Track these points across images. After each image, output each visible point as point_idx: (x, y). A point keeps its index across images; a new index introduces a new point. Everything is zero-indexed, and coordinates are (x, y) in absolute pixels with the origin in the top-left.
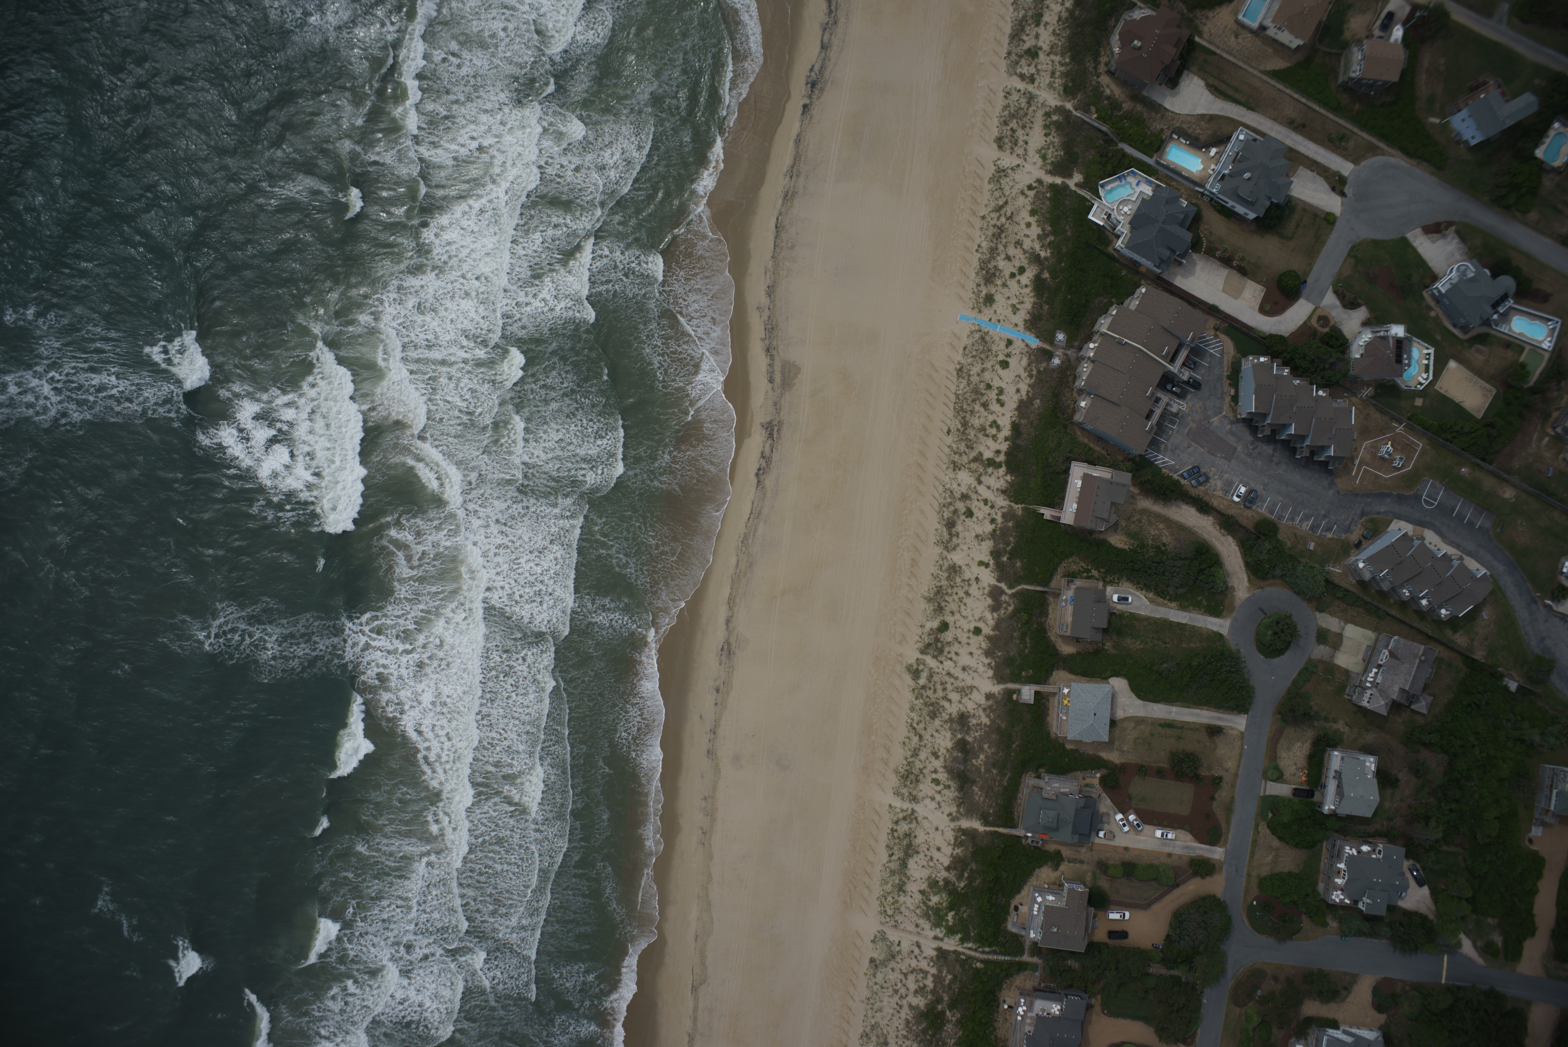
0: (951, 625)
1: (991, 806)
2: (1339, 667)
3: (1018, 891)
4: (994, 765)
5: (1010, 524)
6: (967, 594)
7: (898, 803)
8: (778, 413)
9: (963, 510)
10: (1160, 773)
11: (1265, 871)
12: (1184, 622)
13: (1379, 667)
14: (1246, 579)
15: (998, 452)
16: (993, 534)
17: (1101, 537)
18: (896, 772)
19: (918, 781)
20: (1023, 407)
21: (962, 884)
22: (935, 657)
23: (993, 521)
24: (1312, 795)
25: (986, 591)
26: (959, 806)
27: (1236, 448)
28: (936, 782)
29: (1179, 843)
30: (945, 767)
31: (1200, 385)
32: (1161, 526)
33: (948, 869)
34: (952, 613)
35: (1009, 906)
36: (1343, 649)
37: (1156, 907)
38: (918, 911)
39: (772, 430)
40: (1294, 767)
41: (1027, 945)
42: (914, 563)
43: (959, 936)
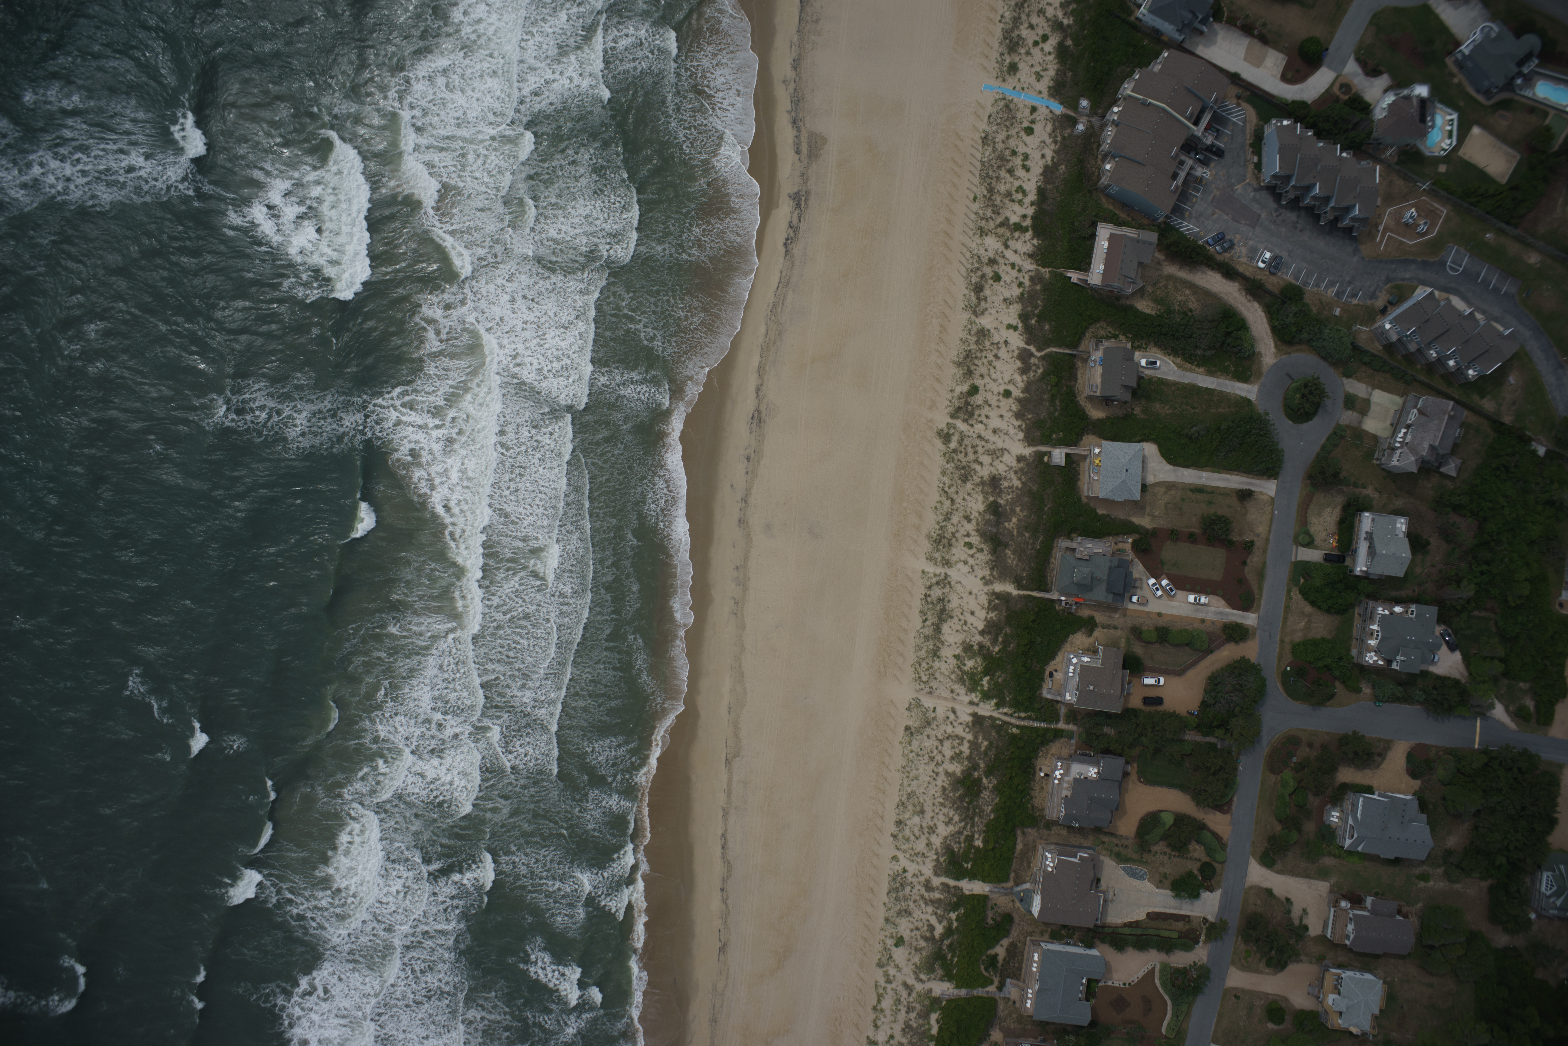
0: (981, 388)
1: (1024, 569)
2: (1367, 433)
3: (1053, 658)
4: (1026, 528)
5: (1038, 287)
6: (996, 357)
7: (931, 569)
8: (806, 183)
9: (991, 274)
10: (1192, 538)
11: (1298, 637)
12: (1212, 387)
13: (1408, 427)
14: (1273, 345)
15: (1024, 217)
16: (1021, 298)
17: (1128, 302)
18: (929, 537)
19: (950, 545)
20: (1048, 172)
21: (997, 649)
22: (965, 421)
23: (1020, 285)
24: (1344, 561)
25: (1015, 354)
26: (992, 569)
27: (1259, 216)
28: (969, 545)
29: (1212, 609)
30: (977, 530)
31: (1223, 152)
32: (1187, 292)
33: (982, 633)
34: (982, 376)
35: (1044, 672)
36: (1370, 414)
37: (1190, 673)
38: (953, 677)
39: (800, 200)
40: (1324, 533)
41: (1063, 711)
42: (943, 329)
43: (995, 701)
